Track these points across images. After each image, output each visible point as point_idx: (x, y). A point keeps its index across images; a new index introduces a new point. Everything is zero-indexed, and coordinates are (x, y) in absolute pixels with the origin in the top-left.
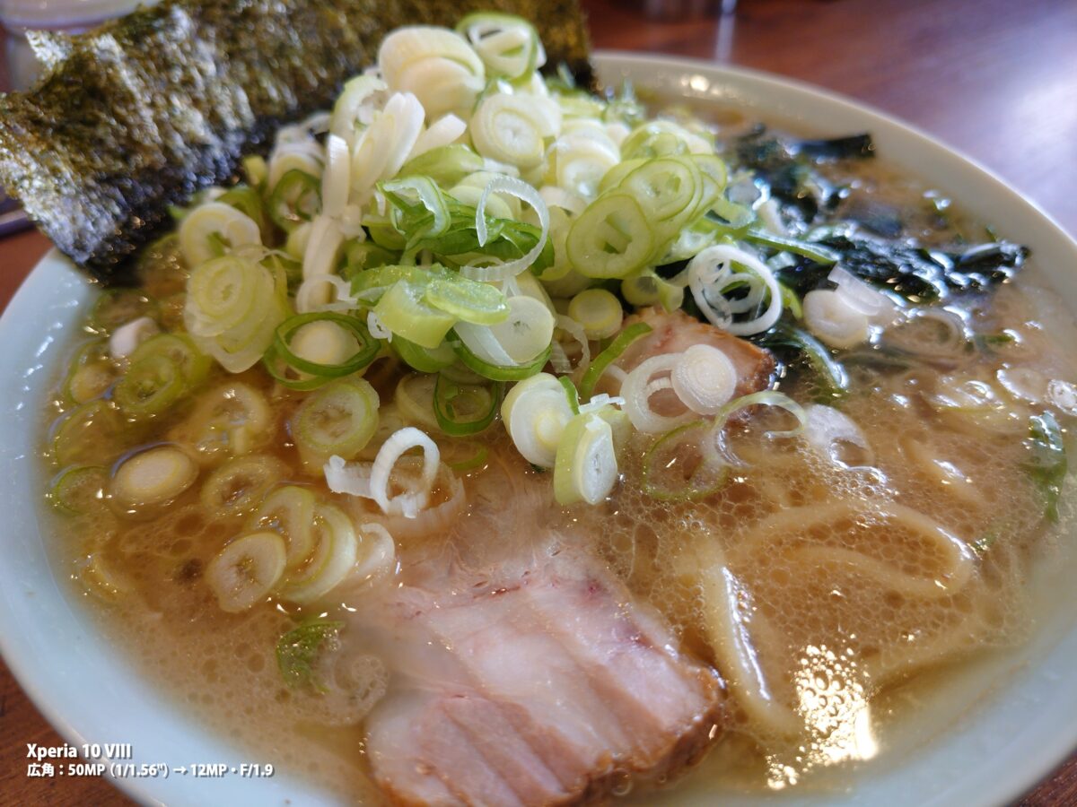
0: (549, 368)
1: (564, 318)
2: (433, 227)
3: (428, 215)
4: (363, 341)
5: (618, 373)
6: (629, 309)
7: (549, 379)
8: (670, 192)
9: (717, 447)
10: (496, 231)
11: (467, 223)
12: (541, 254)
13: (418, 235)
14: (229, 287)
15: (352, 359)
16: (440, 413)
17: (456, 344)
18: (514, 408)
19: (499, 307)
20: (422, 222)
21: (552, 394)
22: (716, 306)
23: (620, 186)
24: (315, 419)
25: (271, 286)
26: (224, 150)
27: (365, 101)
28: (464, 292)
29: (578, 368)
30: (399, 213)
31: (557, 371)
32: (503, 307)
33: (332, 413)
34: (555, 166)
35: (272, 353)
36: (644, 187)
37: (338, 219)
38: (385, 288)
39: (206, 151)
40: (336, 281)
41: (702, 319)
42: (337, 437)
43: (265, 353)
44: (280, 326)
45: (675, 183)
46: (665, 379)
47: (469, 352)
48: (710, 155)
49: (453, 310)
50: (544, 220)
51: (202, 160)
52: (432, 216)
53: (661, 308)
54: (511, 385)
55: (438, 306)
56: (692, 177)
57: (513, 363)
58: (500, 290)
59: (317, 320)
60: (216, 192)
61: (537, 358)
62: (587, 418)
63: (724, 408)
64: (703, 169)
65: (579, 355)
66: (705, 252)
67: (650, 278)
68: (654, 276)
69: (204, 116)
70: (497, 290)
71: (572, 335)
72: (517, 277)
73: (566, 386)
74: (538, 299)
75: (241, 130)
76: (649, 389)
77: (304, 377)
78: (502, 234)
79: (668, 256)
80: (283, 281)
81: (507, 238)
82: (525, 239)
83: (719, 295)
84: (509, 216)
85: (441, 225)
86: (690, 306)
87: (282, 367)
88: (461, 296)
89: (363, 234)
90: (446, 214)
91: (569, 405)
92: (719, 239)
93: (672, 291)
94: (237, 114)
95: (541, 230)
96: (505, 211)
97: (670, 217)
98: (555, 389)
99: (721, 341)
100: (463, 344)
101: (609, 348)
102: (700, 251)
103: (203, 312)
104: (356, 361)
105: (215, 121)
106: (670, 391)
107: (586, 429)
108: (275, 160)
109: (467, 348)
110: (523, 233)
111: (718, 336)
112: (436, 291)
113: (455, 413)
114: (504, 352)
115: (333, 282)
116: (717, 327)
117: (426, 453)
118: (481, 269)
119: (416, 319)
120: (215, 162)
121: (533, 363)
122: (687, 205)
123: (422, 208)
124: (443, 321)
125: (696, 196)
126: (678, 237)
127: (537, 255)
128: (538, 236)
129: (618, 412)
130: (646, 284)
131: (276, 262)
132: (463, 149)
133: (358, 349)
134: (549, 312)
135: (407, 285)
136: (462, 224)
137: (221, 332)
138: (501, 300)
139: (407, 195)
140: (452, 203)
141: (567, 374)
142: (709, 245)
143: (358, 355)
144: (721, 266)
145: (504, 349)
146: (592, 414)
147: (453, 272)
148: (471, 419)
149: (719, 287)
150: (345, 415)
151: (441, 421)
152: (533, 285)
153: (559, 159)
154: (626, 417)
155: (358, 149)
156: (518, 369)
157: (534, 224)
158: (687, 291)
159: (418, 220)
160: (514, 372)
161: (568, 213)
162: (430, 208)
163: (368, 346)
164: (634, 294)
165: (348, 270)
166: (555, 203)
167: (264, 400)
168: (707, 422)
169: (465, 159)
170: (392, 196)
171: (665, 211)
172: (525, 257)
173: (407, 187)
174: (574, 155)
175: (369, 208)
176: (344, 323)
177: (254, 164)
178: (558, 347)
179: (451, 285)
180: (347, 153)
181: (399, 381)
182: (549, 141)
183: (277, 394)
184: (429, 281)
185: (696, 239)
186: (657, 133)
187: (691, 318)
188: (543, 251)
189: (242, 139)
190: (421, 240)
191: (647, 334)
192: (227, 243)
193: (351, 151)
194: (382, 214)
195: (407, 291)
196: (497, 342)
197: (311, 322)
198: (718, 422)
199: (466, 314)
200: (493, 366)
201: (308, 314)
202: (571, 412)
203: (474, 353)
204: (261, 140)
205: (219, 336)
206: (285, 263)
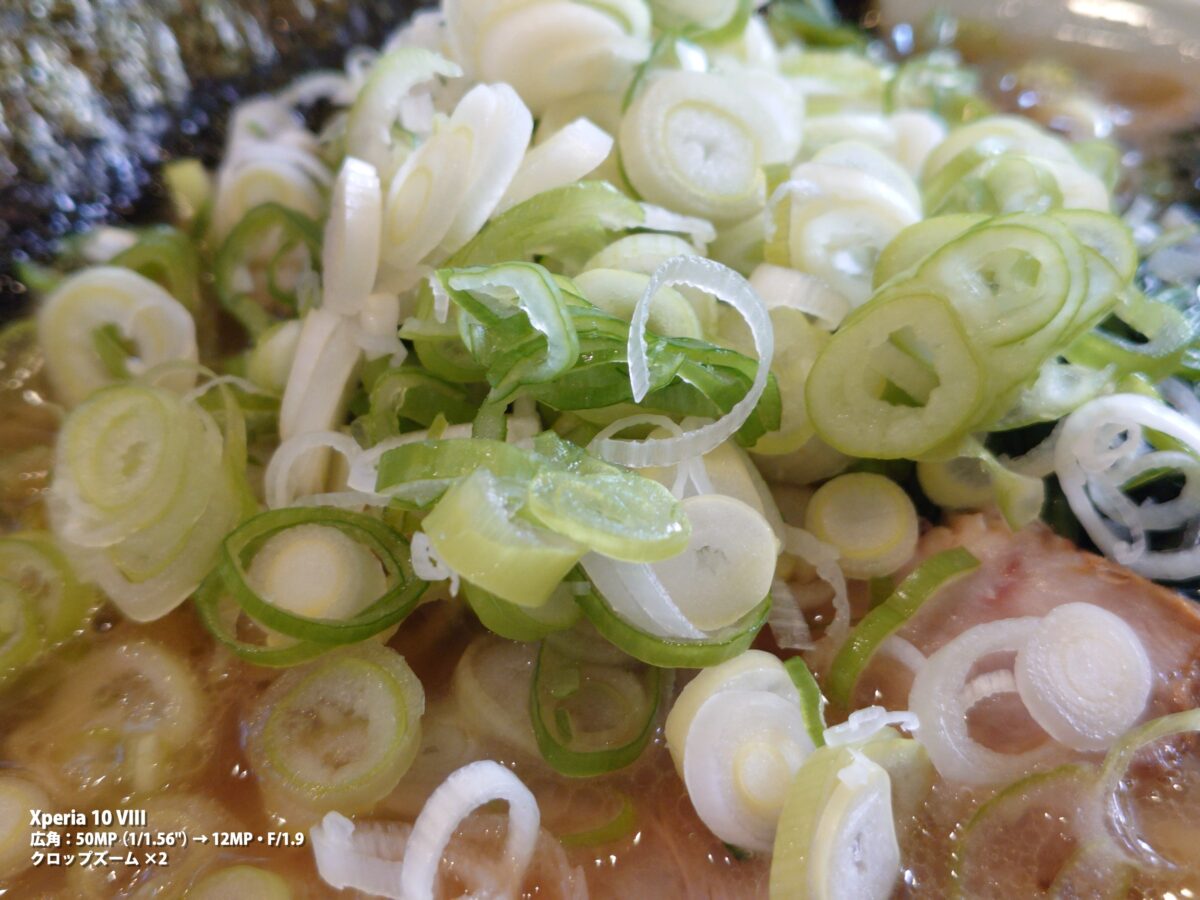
0: (765, 640)
1: (798, 532)
2: (545, 361)
3: (534, 336)
4: (394, 570)
5: (909, 654)
6: (932, 515)
7: (766, 666)
8: (1020, 286)
9: (1108, 823)
10: (667, 370)
11: (611, 354)
12: (755, 410)
13: (514, 377)
14: (136, 449)
15: (371, 609)
16: (544, 727)
17: (580, 588)
18: (693, 728)
19: (669, 529)
20: (521, 349)
21: (771, 700)
22: (1113, 516)
23: (917, 276)
24: (292, 726)
25: (219, 451)
26: (131, 150)
27: (416, 90)
28: (600, 496)
29: (823, 640)
30: (479, 332)
31: (783, 645)
32: (678, 528)
33: (328, 715)
34: (788, 227)
35: (214, 585)
36: (967, 277)
37: (354, 320)
38: (446, 481)
39: (95, 152)
40: (344, 444)
41: (1083, 541)
42: (338, 765)
43: (203, 584)
44: (231, 534)
45: (1030, 269)
46: (1002, 673)
47: (607, 608)
48: (1100, 213)
49: (579, 534)
50: (763, 341)
51: (86, 169)
52: (543, 338)
53: (997, 518)
54: (684, 676)
55: (548, 524)
56: (1065, 262)
57: (694, 631)
58: (670, 487)
59: (306, 522)
60: (113, 240)
61: (741, 621)
62: (841, 759)
63: (1124, 740)
64: (1088, 241)
65: (829, 612)
66: (1092, 407)
67: (977, 461)
68: (985, 456)
69: (93, 82)
70: (667, 491)
71: (813, 568)
72: (706, 457)
73: (801, 683)
74: (744, 499)
75: (163, 108)
76: (968, 694)
77: (275, 640)
78: (678, 374)
79: (1016, 411)
80: (239, 434)
81: (686, 381)
82: (723, 381)
83: (1119, 494)
84: (694, 331)
85: (558, 359)
86: (1058, 516)
87: (232, 616)
88: (595, 507)
89: (402, 353)
90: (568, 338)
91: (805, 726)
92: (1122, 382)
93: (1021, 485)
94: (157, 78)
95: (754, 361)
96: (687, 324)
97: (1021, 338)
98: (773, 688)
99: (1121, 594)
100: (594, 590)
101: (888, 601)
102: (1077, 406)
103: (85, 499)
104: (382, 613)
105: (113, 91)
106: (1014, 697)
107: (837, 782)
108: (228, 176)
109: (600, 598)
110: (718, 368)
111: (1117, 582)
112: (547, 495)
113: (573, 724)
114: (676, 609)
115: (338, 448)
116: (1112, 561)
117: (512, 812)
118: (634, 443)
119: (508, 553)
120: (112, 172)
121: (732, 633)
122: (1054, 315)
123: (522, 322)
124: (561, 556)
125: (1075, 294)
126: (1036, 376)
127: (747, 415)
128: (749, 374)
129: (905, 742)
130: (969, 469)
131: (229, 401)
132: (603, 190)
133: (383, 587)
134: (767, 530)
135: (491, 482)
136: (599, 355)
137: (119, 540)
138: (672, 513)
139: (494, 295)
140: (579, 309)
141: (799, 653)
142: (1100, 394)
143: (385, 601)
144: (1124, 436)
145: (675, 601)
146: (849, 749)
147: (579, 451)
148: (605, 742)
149: (1119, 481)
150: (353, 720)
151: (546, 743)
152: (738, 471)
153: (795, 211)
154: (921, 751)
155: (398, 183)
156: (705, 644)
157: (742, 351)
158: (1053, 484)
159: (515, 347)
160: (695, 652)
161: (812, 319)
162: (539, 326)
163: (404, 582)
164: (942, 487)
165: (367, 423)
166: (785, 303)
167: (194, 679)
168: (1086, 767)
169: (609, 209)
170: (467, 299)
171: (1007, 327)
172: (724, 419)
173: (495, 284)
174: (827, 202)
175: (413, 303)
176: (358, 532)
177: (186, 177)
178: (785, 595)
179: (577, 483)
180: (377, 195)
181: (463, 651)
182: (777, 175)
183: (219, 669)
184: (532, 473)
185: (1072, 380)
186: (997, 152)
187: (1059, 541)
188: (759, 402)
189: (162, 124)
190: (519, 384)
191: (965, 573)
192: (130, 349)
193: (385, 186)
194: (443, 320)
195: (492, 495)
196: (661, 590)
197: (292, 525)
198: (1109, 767)
199: (603, 543)
200: (652, 638)
201: (286, 510)
202: (807, 739)
203: (615, 609)
204: (199, 126)
205: (113, 548)
206: (243, 400)
